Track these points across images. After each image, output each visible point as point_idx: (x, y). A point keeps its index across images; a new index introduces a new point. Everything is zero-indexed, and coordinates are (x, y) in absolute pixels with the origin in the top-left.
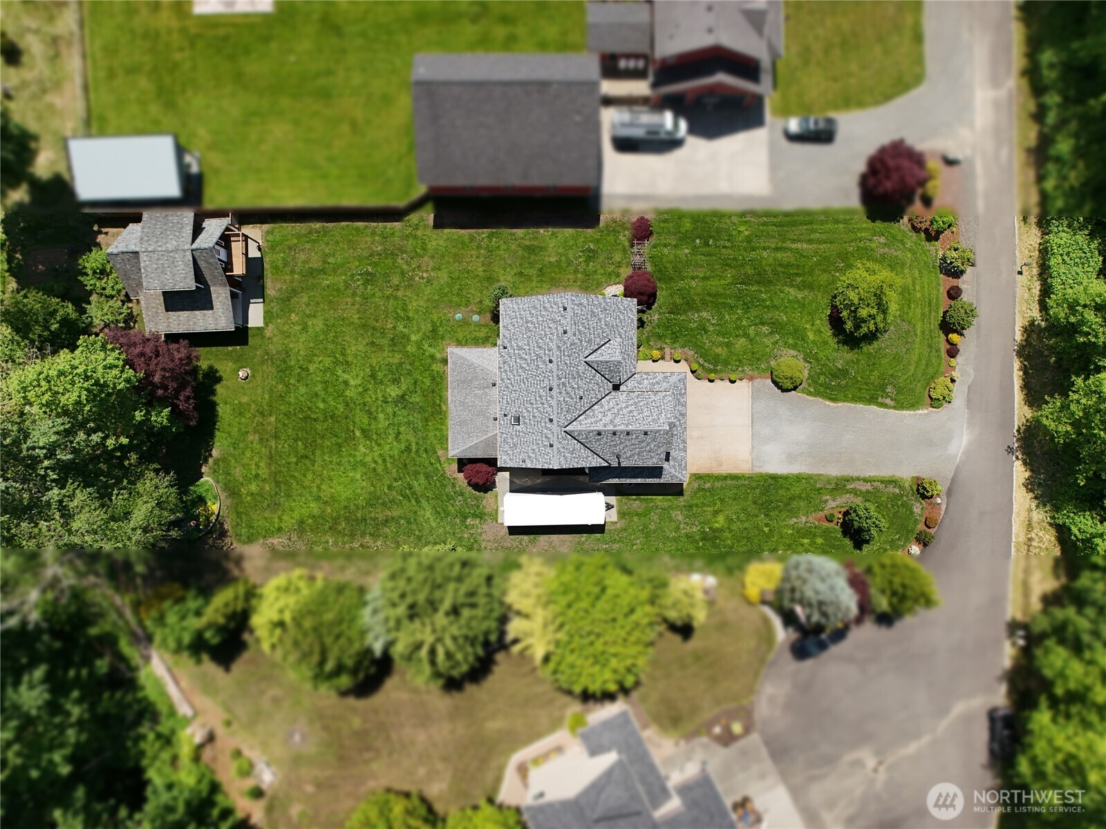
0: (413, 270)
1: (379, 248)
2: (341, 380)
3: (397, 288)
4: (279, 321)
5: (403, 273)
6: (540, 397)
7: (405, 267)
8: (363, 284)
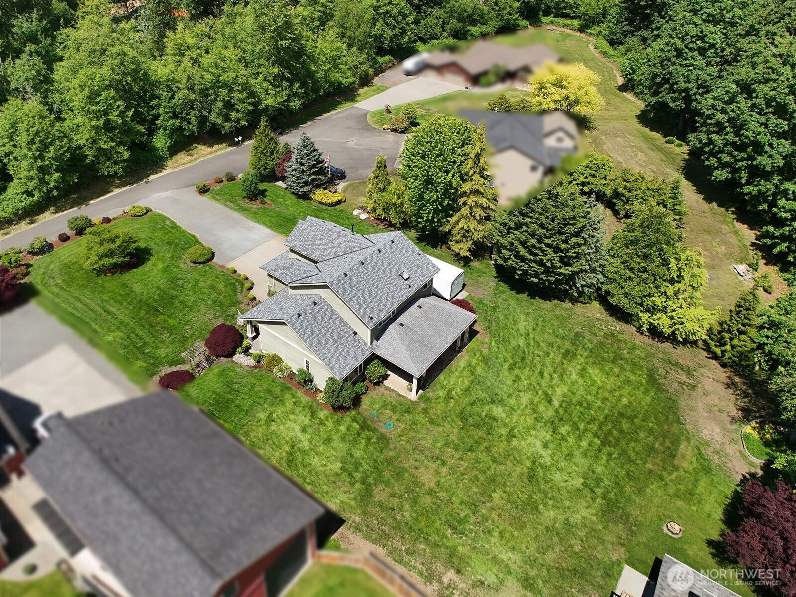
0: (400, 497)
1: (421, 547)
2: (550, 452)
3: (431, 492)
4: (600, 556)
5: (415, 501)
6: (374, 268)
7: (407, 507)
8: (467, 522)
